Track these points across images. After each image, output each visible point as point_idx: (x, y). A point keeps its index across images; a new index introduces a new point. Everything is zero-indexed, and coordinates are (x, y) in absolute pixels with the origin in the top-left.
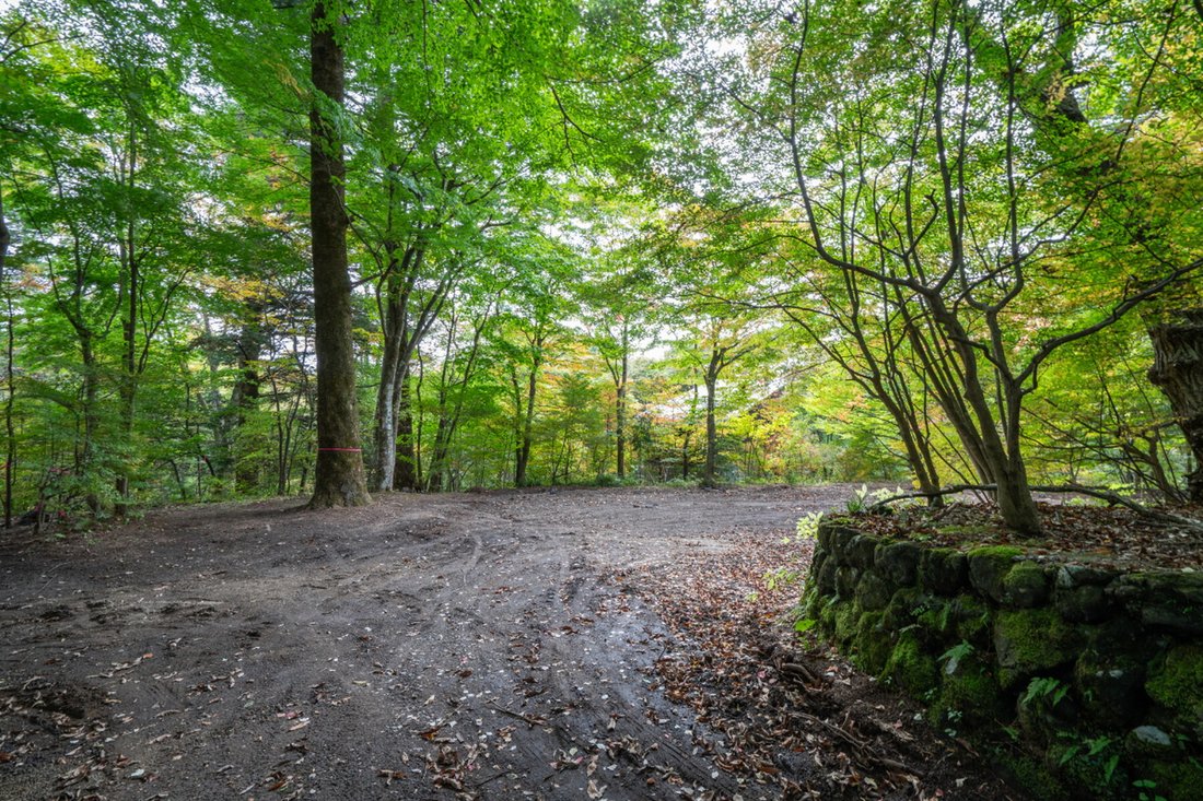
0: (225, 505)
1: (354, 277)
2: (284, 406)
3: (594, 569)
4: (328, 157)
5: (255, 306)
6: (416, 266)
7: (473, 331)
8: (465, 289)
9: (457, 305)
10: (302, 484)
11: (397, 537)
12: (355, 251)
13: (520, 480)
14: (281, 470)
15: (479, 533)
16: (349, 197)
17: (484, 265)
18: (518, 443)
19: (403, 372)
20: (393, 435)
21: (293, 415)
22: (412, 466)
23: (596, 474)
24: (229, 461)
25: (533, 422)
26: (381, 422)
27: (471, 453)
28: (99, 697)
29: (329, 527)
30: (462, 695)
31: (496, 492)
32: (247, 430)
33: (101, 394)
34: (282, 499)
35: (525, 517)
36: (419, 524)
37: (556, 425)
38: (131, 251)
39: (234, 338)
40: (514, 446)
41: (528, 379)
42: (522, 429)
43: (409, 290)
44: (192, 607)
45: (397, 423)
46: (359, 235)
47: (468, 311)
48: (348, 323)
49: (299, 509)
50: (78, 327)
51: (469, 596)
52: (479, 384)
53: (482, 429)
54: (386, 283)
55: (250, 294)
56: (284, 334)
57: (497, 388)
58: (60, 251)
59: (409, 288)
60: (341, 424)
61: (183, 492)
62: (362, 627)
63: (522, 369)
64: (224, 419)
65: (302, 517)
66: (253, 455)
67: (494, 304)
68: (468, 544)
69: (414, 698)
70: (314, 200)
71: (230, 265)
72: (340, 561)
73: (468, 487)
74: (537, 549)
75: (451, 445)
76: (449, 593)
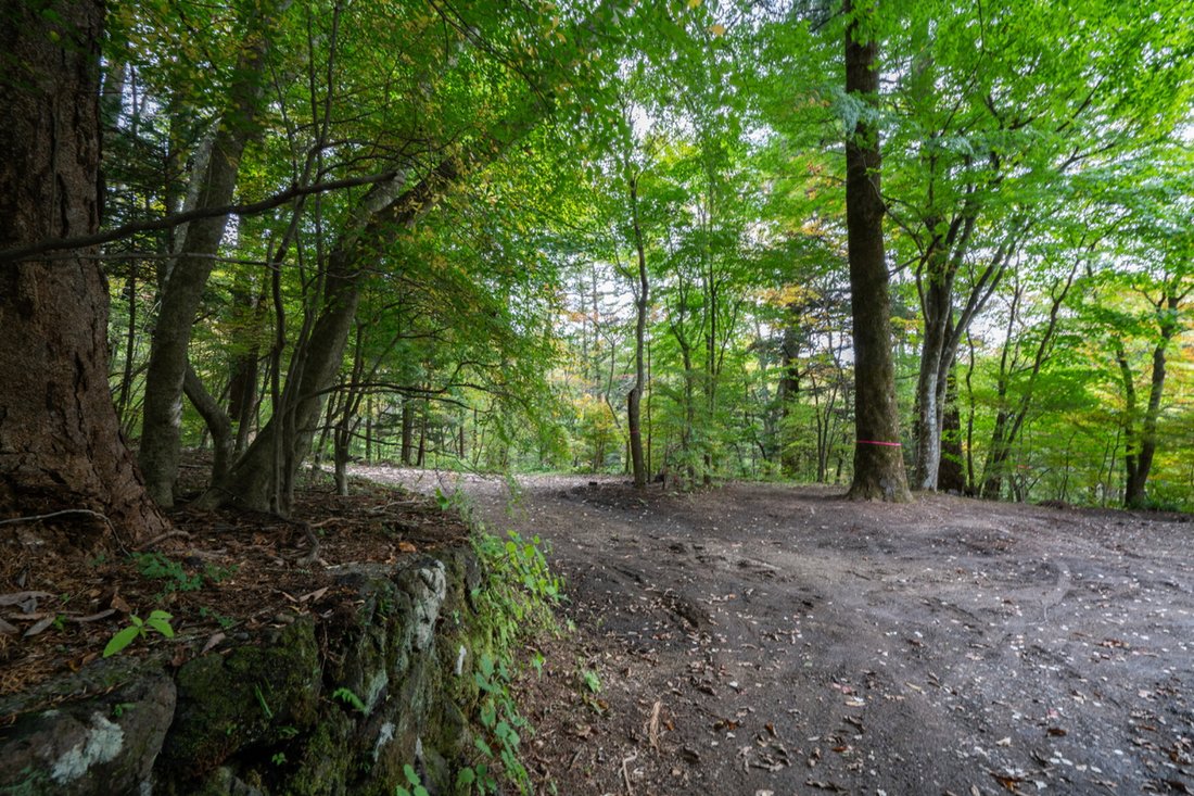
0: (775, 485)
1: (890, 264)
2: (822, 400)
4: (864, 151)
5: (796, 310)
6: (963, 239)
7: (1047, 302)
8: (1032, 251)
9: (1022, 274)
10: (838, 474)
11: (946, 543)
12: (891, 236)
13: (1134, 499)
14: (822, 456)
15: (1065, 559)
16: (884, 187)
17: (1065, 214)
18: (1129, 448)
19: (948, 361)
20: (938, 430)
21: (830, 408)
22: (961, 467)
24: (776, 448)
25: (1159, 419)
26: (922, 416)
27: (1045, 457)
29: (869, 520)
30: (1053, 756)
31: (1089, 511)
32: (790, 421)
33: (696, 393)
34: (821, 486)
35: (1148, 552)
36: (973, 534)
38: (711, 281)
39: (779, 340)
40: (1122, 451)
41: (1149, 359)
42: (1137, 427)
43: (956, 267)
44: (759, 566)
45: (942, 417)
46: (897, 220)
47: (1040, 277)
48: (885, 313)
49: (839, 498)
50: (682, 343)
51: (1054, 636)
52: (1060, 368)
53: (1064, 426)
54: (926, 264)
55: (791, 299)
56: (821, 332)
57: (1090, 374)
58: (671, 291)
59: (956, 264)
60: (880, 418)
61: (744, 470)
62: (913, 630)
63: (1137, 344)
64: (774, 411)
65: (841, 506)
66: (797, 443)
67: (1083, 262)
68: (1048, 572)
69: (982, 731)
70: (850, 197)
71: (776, 277)
72: (881, 557)
73: (1041, 499)
74: (1174, 603)
75: (1015, 446)
76: (1023, 624)
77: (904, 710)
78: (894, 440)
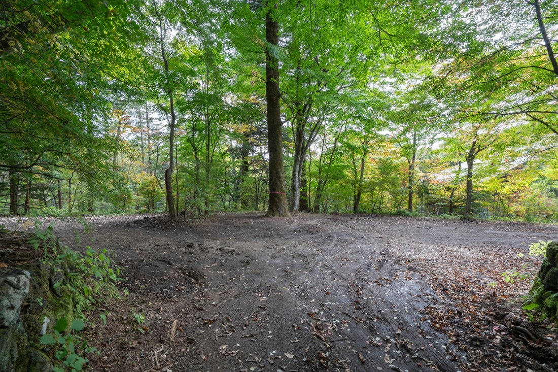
0: (238, 213)
1: (283, 119)
2: (257, 175)
3: (393, 256)
4: (273, 69)
5: (247, 135)
6: (308, 112)
7: (334, 139)
8: (330, 120)
9: (326, 128)
10: (264, 207)
11: (300, 231)
12: (283, 108)
13: (356, 210)
14: (256, 201)
15: (335, 233)
16: (281, 85)
17: (339, 108)
18: (355, 192)
19: (303, 160)
20: (299, 187)
21: (260, 178)
22: (307, 201)
23: (396, 209)
24: (239, 196)
25: (362, 182)
26: (294, 182)
27: (333, 197)
28: (202, 275)
29: (273, 225)
30: (326, 302)
31: (344, 215)
32: (245, 184)
33: (201, 171)
34: (257, 212)
35: (358, 227)
36: (309, 226)
37: (375, 184)
38: (208, 118)
39: (240, 148)
40: (353, 194)
41: (361, 161)
42: (357, 185)
43: (305, 123)
44: (228, 249)
45: (300, 182)
46: (285, 101)
47: (332, 130)
48: (280, 139)
49: (263, 216)
50: (194, 147)
51: (331, 260)
52: (336, 164)
53: (338, 185)
54: (296, 121)
55: (245, 130)
56: (257, 146)
57: (345, 166)
58: (188, 120)
59: (305, 122)
60: (278, 182)
61: (225, 207)
62: (286, 266)
63: (358, 156)
64: (238, 180)
65: (263, 220)
66: (247, 194)
67: (344, 126)
68: (331, 237)
69: (306, 299)
70: (267, 88)
71: (239, 119)
72: (277, 239)
73: (331, 212)
74: (363, 243)
75: (323, 193)
76: (322, 257)
77: (281, 298)
78: (283, 191)
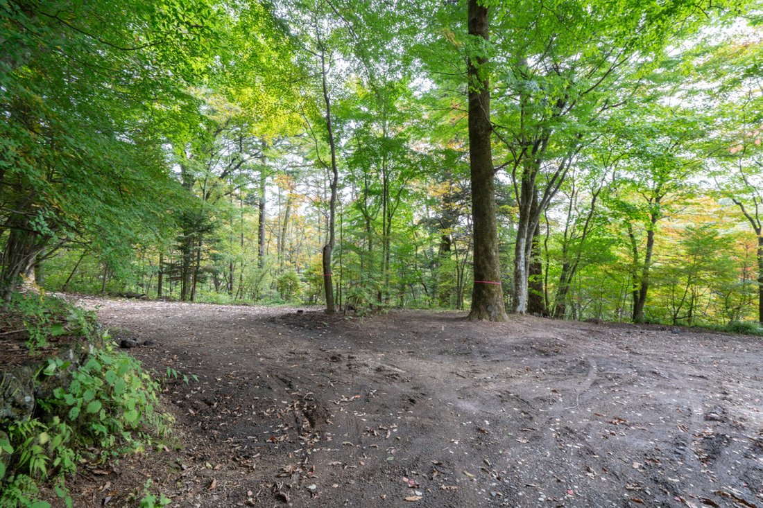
11: (523, 349)
13: (637, 317)
14: (459, 294)
15: (594, 357)
18: (635, 286)
20: (526, 274)
21: (465, 261)
22: (542, 298)
23: (728, 320)
24: (436, 287)
25: (650, 270)
29: (478, 334)
31: (612, 325)
32: (442, 269)
34: (458, 311)
35: (643, 350)
36: (541, 342)
37: (678, 273)
40: (631, 289)
41: (645, 234)
42: (639, 273)
44: (390, 371)
45: (528, 266)
46: (501, 137)
49: (463, 319)
50: (365, 215)
52: (597, 237)
53: (600, 273)
55: (443, 192)
60: (488, 265)
62: (483, 418)
63: (639, 225)
64: (435, 264)
65: (462, 324)
68: (583, 366)
72: (479, 360)
73: (588, 318)
74: (658, 386)
75: (572, 284)
76: (561, 408)
78: (497, 280)
